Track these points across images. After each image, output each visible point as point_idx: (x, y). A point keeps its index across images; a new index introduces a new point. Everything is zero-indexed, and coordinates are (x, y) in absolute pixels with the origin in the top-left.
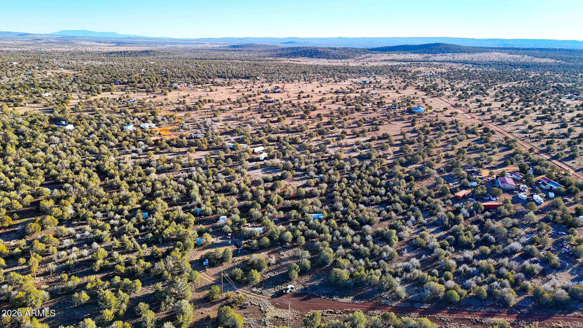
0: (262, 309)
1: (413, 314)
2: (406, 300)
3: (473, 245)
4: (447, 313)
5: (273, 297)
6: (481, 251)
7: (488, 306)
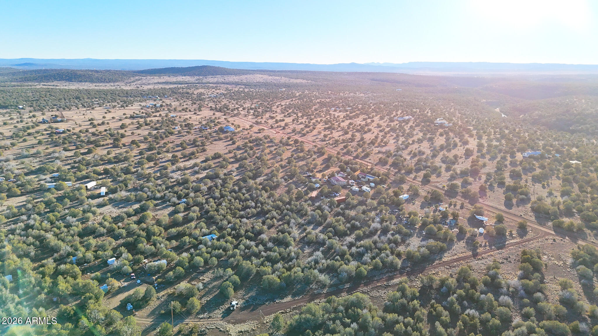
0: (221, 329)
1: (343, 294)
2: (331, 286)
3: (348, 232)
4: (364, 286)
5: (223, 317)
6: (356, 235)
7: (386, 273)
